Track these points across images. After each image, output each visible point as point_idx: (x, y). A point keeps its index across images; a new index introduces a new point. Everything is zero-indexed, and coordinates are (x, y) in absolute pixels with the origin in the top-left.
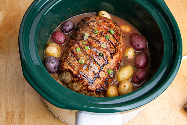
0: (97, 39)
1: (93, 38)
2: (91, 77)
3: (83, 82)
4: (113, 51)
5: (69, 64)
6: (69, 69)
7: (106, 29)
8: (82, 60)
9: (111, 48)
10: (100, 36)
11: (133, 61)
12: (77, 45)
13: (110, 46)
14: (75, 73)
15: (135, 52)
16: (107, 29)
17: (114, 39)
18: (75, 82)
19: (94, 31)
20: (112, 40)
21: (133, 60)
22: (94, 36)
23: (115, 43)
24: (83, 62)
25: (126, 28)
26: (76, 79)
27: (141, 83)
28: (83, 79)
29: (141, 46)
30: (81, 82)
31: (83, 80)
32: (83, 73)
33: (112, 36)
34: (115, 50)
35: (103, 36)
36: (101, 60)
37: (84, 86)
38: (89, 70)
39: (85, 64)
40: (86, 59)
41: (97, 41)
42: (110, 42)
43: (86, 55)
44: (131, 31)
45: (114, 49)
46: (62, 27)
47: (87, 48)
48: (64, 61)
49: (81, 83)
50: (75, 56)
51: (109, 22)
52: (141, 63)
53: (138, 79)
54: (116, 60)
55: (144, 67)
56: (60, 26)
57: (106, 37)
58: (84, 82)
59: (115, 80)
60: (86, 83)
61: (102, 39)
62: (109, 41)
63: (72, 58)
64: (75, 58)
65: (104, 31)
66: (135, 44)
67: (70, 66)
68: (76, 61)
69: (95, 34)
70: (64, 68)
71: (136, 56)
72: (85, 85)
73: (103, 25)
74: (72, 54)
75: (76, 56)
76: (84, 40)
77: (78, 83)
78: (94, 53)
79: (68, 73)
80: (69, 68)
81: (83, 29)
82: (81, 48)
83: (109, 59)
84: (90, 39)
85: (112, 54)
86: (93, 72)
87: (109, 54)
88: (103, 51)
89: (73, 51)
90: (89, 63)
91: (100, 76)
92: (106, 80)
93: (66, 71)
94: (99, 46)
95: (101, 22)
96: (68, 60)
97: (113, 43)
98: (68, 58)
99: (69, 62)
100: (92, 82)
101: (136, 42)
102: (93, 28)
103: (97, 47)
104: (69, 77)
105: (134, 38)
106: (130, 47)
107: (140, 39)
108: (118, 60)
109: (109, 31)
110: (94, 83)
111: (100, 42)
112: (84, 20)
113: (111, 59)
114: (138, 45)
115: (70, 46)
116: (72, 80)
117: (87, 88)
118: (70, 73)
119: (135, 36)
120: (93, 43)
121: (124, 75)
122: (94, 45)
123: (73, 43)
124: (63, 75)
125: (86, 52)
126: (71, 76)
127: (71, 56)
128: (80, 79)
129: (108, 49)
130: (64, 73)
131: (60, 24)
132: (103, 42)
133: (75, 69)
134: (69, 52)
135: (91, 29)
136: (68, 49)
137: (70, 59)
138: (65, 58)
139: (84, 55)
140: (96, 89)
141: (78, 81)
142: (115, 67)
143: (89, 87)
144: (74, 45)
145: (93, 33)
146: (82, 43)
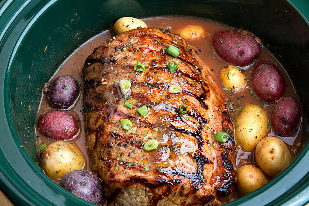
0: (152, 81)
1: (141, 84)
2: (190, 167)
3: (179, 188)
4: (198, 90)
5: (125, 165)
6: (132, 178)
7: (157, 52)
8: (150, 142)
9: (191, 85)
10: (155, 72)
11: (252, 92)
12: (116, 118)
13: (188, 83)
14: (151, 177)
15: (243, 71)
16: (158, 50)
17: (187, 65)
18: (160, 198)
19: (135, 69)
20: (183, 68)
21: (249, 90)
22: (140, 78)
23: (194, 73)
24: (155, 143)
25: (193, 31)
26: (160, 191)
27: (297, 130)
28: (176, 180)
29: (249, 52)
30: (176, 189)
31: (179, 183)
32: (170, 168)
33: (178, 60)
34: (203, 87)
35: (161, 69)
36: (187, 122)
37: (187, 196)
38: (176, 155)
39: (160, 146)
40: (155, 135)
41: (155, 85)
42: (182, 73)
43: (151, 127)
44: (207, 31)
45: (199, 86)
46: (52, 99)
47: (144, 110)
48: (109, 166)
49: (177, 191)
50: (127, 143)
51: (152, 33)
52: (273, 86)
53: (285, 123)
54: (216, 108)
55: (283, 91)
56: (46, 99)
57: (168, 68)
58: (183, 187)
59: (240, 152)
60: (187, 186)
61: (162, 77)
62: (178, 73)
63: (122, 149)
64: (131, 147)
65: (154, 58)
66: (235, 52)
67: (130, 168)
68: (138, 152)
69: (141, 72)
70: (119, 182)
71: (251, 78)
72: (189, 193)
73: (146, 46)
74: (118, 142)
75: (129, 141)
76: (126, 97)
77: (170, 196)
78: (165, 115)
79: (135, 186)
80: (132, 173)
81: (106, 75)
82: (130, 117)
83: (202, 111)
84: (137, 90)
85: (202, 98)
86: (189, 154)
87: (196, 100)
88: (180, 99)
89: (115, 134)
90: (170, 140)
91: (207, 156)
92: (223, 159)
93: (128, 186)
94: (165, 94)
95: (136, 43)
96: (115, 159)
97: (190, 74)
98: (114, 154)
99: (121, 163)
100: (198, 178)
101: (233, 47)
102: (128, 62)
103: (163, 98)
104: (140, 194)
105: (223, 41)
106: (226, 67)
107: (238, 38)
108: (219, 106)
109: (165, 52)
110: (204, 177)
111: (163, 85)
112: (95, 57)
113: (205, 109)
114: (242, 53)
115: (100, 127)
116: (151, 197)
117: (196, 196)
118: (140, 184)
119: (223, 38)
120: (148, 94)
121: (252, 129)
122: (155, 98)
123: (104, 118)
124: (125, 199)
125: (147, 119)
126: (146, 190)
127: (119, 148)
128: (170, 184)
129: (188, 92)
130: (125, 193)
131: (43, 94)
132: (168, 81)
133: (147, 169)
134: (107, 140)
135: (124, 67)
136: (100, 137)
137: (121, 154)
138: (107, 160)
139: (146, 129)
140: (215, 189)
141: (167, 193)
142: (224, 124)
143: (198, 192)
144: (109, 119)
145: (136, 72)
146: (125, 106)
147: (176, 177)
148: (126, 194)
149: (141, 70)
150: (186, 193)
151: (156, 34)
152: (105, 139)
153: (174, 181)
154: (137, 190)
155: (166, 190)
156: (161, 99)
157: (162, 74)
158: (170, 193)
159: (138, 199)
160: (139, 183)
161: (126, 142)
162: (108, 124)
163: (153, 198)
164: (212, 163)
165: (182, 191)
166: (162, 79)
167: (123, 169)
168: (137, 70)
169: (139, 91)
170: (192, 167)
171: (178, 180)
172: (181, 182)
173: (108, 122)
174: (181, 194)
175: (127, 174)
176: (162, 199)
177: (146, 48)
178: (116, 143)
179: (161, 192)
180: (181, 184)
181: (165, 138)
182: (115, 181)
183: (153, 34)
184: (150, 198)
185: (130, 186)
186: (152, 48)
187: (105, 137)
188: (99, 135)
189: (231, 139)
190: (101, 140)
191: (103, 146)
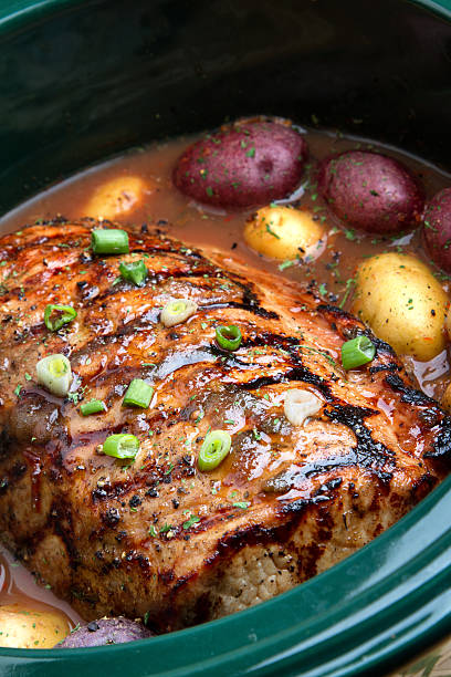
0: (110, 328)
1: (91, 347)
3: (346, 498)
4: (229, 289)
5: (184, 533)
6: (218, 546)
7: (74, 266)
8: (206, 446)
9: (206, 287)
10: (103, 306)
11: (349, 235)
12: (83, 454)
13: (194, 285)
14: (264, 514)
15: (297, 205)
16: (72, 259)
17: (165, 256)
18: (316, 553)
19: (50, 326)
20: (160, 264)
21: (341, 236)
22: (77, 337)
23: (192, 263)
24: (221, 439)
25: (116, 194)
26: (304, 537)
28: (327, 484)
29: (283, 157)
30: (341, 504)
31: (338, 486)
32: (294, 469)
33: (133, 254)
34: (233, 281)
35: (109, 292)
36: (258, 361)
37: (374, 508)
39: (237, 440)
40: (204, 425)
42: (167, 275)
43: (184, 416)
45: (225, 282)
47: (140, 391)
48: (141, 563)
49: (346, 511)
50: (153, 484)
51: (30, 238)
54: (296, 310)
57: (127, 280)
58: (351, 488)
60: (362, 482)
61: (128, 307)
62: (156, 277)
63: (150, 506)
64: (166, 487)
65: (78, 279)
66: (251, 174)
67: (200, 531)
69: (69, 324)
70: (193, 577)
71: (327, 206)
72: (376, 497)
73: (38, 268)
74: (127, 500)
75: (150, 478)
76: (74, 397)
77: (336, 532)
79: (239, 560)
80: (212, 536)
82: (118, 430)
83: (274, 327)
84: (88, 364)
85: (249, 302)
86: (312, 418)
87: (240, 311)
88: (204, 326)
89: (106, 488)
90: (248, 415)
91: (356, 403)
92: (395, 389)
93: (221, 575)
94: (162, 334)
95: (8, 277)
96: (150, 538)
97: (186, 269)
98: (136, 533)
99: (170, 534)
100: (373, 455)
101: (239, 165)
102: (20, 323)
103: (164, 344)
104: (263, 575)
105: (206, 168)
106: (252, 219)
107: (235, 139)
108: (297, 303)
109: (93, 255)
110: (383, 446)
111: (143, 320)
113: (273, 321)
114: (267, 165)
115: (53, 506)
116: (294, 564)
117: (395, 496)
118: (248, 550)
119: (199, 162)
120: (120, 357)
121: (410, 301)
122: (145, 355)
123: (52, 477)
125: (161, 408)
126: (271, 555)
127: (138, 509)
128: (319, 501)
129: (210, 304)
130: (224, 598)
132: (147, 305)
133: (243, 505)
134: (96, 515)
135: (18, 341)
136: (72, 526)
137: (155, 519)
138: (127, 556)
139: (173, 429)
140: (424, 458)
141: (326, 529)
142: (339, 327)
143: (394, 484)
144: (69, 467)
145: (56, 332)
146: (85, 415)
147: (322, 479)
148: (229, 600)
149: (66, 319)
150: (367, 501)
151: (40, 234)
152: (88, 516)
153: (324, 488)
154: (248, 569)
155: (319, 523)
156: (161, 350)
157: (123, 300)
158: (333, 525)
159: (266, 591)
160: (244, 546)
161: (148, 485)
162: (72, 482)
163: (299, 563)
164: (378, 413)
165: (357, 502)
166: (130, 308)
167: (183, 543)
168: (57, 326)
169: (96, 363)
170: (341, 438)
171: (331, 480)
172: (341, 482)
173: (70, 474)
174: (359, 513)
175: (201, 546)
176: (322, 552)
177: (41, 273)
178: (123, 505)
179: (309, 535)
180: (345, 486)
181: (236, 417)
182: (184, 583)
183: (33, 237)
184: (291, 570)
185: (228, 571)
187: (85, 513)
188: (65, 524)
189: (379, 345)
190: (78, 530)
191: (94, 537)
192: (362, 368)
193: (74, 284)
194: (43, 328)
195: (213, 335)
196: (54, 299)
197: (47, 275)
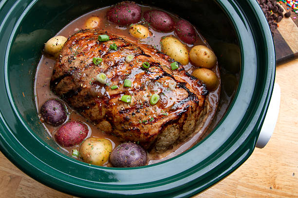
0: (113, 63)
1: (109, 70)
3: (190, 109)
5: (150, 122)
6: (161, 126)
7: (95, 45)
8: (153, 97)
9: (132, 50)
10: (108, 57)
12: (114, 101)
13: (130, 50)
16: (94, 43)
18: (183, 124)
19: (95, 63)
20: (118, 44)
22: (103, 67)
24: (157, 96)
26: (181, 121)
29: (136, 11)
30: (189, 111)
32: (176, 103)
33: (110, 41)
34: (136, 47)
35: (108, 53)
36: (155, 71)
41: (116, 64)
42: (121, 47)
48: (139, 131)
50: (138, 109)
51: (80, 37)
53: (191, 35)
57: (112, 49)
58: (191, 107)
60: (193, 105)
62: (119, 48)
63: (138, 115)
64: (142, 110)
65: (98, 49)
66: (130, 17)
67: (155, 122)
69: (101, 63)
70: (155, 134)
72: (196, 108)
73: (86, 46)
74: (131, 113)
76: (108, 84)
77: (188, 118)
79: (166, 129)
80: (159, 123)
81: (81, 81)
84: (109, 75)
85: (143, 53)
86: (176, 87)
87: (143, 56)
88: (137, 62)
89: (124, 110)
91: (181, 81)
92: (188, 76)
94: (127, 65)
95: (78, 49)
96: (139, 124)
97: (124, 44)
98: (135, 122)
99: (146, 123)
101: (127, 14)
102: (86, 63)
103: (129, 68)
104: (171, 131)
105: (117, 15)
106: (132, 28)
107: (124, 8)
108: (151, 51)
109: (100, 42)
111: (121, 61)
112: (57, 76)
113: (151, 58)
114: (134, 14)
115: (106, 114)
116: (178, 127)
117: (199, 107)
118: (169, 126)
119: (115, 13)
120: (118, 72)
121: (181, 51)
122: (125, 71)
123: (105, 107)
124: (163, 141)
125: (134, 87)
126: (174, 126)
127: (134, 116)
128: (185, 112)
131: (43, 124)
132: (121, 56)
133: (166, 114)
134: (122, 118)
135: (86, 68)
136: (113, 120)
137: (140, 118)
138: (133, 128)
139: (139, 93)
141: (186, 118)
142: (165, 58)
143: (200, 104)
144: (111, 104)
145: (97, 66)
146: (112, 90)
147: (185, 105)
148: (162, 138)
149: (100, 62)
150: (194, 109)
151: (82, 36)
153: (186, 108)
154: (168, 130)
155: (184, 117)
156: (129, 70)
157: (114, 55)
158: (188, 116)
159: (172, 135)
161: (136, 109)
162: (112, 108)
164: (186, 83)
166: (116, 58)
167: (150, 125)
168: (97, 63)
169: (112, 74)
170: (184, 93)
172: (189, 106)
173: (111, 106)
174: (192, 112)
175: (157, 126)
176: (185, 123)
177: (87, 48)
178: (130, 115)
182: (153, 136)
184: (178, 129)
185: (163, 132)
186: (90, 45)
187: (118, 117)
188: (110, 119)
189: (179, 63)
190: (115, 120)
191: (121, 123)
192: (176, 70)
193: (98, 51)
194: (93, 64)
195: (141, 64)
196: (93, 56)
197: (89, 48)
